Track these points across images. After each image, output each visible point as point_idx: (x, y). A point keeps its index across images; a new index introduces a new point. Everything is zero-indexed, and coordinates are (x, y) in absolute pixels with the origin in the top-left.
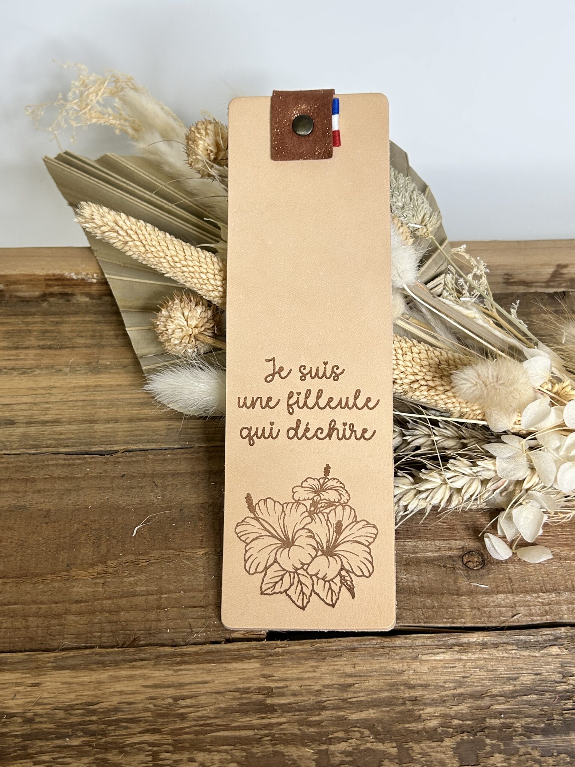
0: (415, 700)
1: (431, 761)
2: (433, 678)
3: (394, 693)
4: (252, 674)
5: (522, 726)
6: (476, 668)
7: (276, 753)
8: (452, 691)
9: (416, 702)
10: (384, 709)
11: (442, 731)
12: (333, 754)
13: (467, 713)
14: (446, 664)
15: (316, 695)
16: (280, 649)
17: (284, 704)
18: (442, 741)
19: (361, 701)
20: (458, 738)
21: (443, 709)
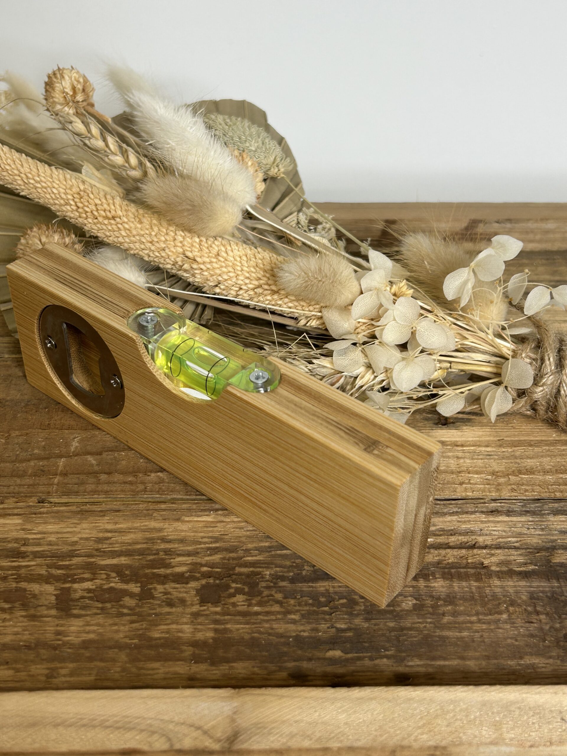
0: (167, 552)
1: (172, 599)
2: (192, 534)
3: (149, 546)
4: (12, 528)
5: (270, 574)
6: (237, 528)
7: (17, 589)
8: (207, 545)
9: (170, 553)
10: (136, 557)
11: (189, 576)
12: (75, 591)
13: (219, 563)
14: (207, 525)
15: (72, 545)
16: (46, 509)
17: (37, 551)
18: (187, 583)
19: (115, 551)
20: (204, 582)
21: (194, 558)
